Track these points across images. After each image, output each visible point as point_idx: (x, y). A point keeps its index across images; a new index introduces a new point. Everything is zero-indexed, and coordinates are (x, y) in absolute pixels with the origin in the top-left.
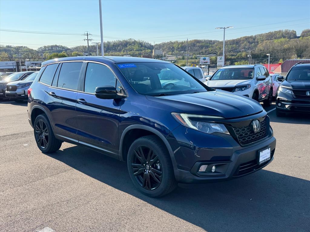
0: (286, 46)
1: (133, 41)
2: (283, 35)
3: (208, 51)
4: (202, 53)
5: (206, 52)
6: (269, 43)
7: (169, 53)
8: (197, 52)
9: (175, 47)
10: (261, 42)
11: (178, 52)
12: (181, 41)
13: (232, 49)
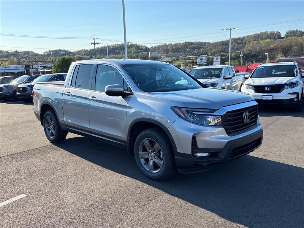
0: (272, 46)
1: (131, 44)
2: (269, 36)
3: (200, 52)
4: (194, 54)
6: (256, 43)
7: (164, 55)
8: (190, 53)
10: (248, 43)
11: (173, 54)
12: (175, 44)
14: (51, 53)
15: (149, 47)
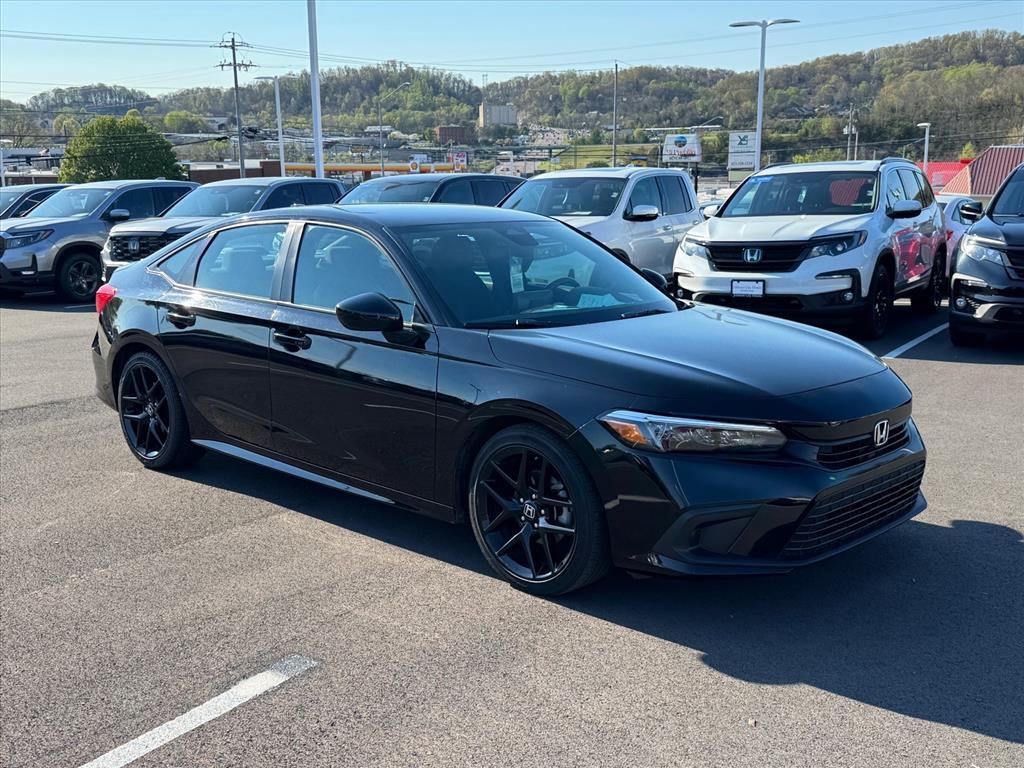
0: (987, 94)
1: (404, 68)
2: (978, 52)
3: (690, 113)
4: (669, 118)
5: (682, 114)
6: (924, 80)
7: (541, 119)
8: (650, 115)
9: (565, 94)
10: (891, 80)
11: (578, 115)
12: (588, 73)
13: (783, 105)
14: (66, 101)
15: (479, 83)
